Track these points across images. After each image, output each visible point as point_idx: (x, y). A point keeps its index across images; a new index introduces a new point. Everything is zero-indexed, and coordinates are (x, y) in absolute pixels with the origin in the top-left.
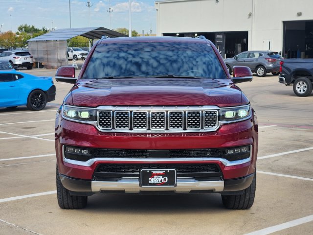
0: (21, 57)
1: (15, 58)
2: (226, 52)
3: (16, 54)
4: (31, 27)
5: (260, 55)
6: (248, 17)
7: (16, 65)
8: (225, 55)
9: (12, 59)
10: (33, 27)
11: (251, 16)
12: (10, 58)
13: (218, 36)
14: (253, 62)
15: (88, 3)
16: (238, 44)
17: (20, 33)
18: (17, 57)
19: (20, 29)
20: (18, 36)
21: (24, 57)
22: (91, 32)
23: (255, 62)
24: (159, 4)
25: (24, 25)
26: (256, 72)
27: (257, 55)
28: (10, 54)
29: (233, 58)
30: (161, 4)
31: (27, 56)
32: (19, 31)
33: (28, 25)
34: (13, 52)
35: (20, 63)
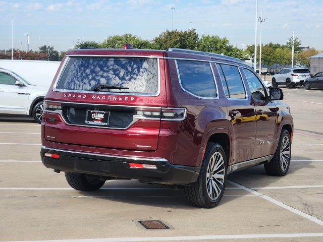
0: (299, 74)
1: (293, 75)
3: (296, 71)
7: (294, 83)
9: (290, 77)
12: (288, 75)
18: (295, 74)
21: (303, 74)
28: (289, 71)
31: (306, 74)
34: (292, 70)
35: (298, 80)
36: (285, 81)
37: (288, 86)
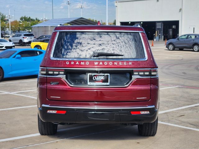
0: (28, 37)
1: (24, 38)
2: (163, 35)
3: (25, 35)
4: (28, 18)
5: (196, 37)
6: (179, 11)
7: (25, 43)
8: (163, 36)
9: (22, 39)
10: (30, 18)
11: (181, 11)
12: (21, 38)
13: (157, 24)
14: (191, 42)
15: (68, 2)
16: (170, 30)
17: (21, 21)
18: (25, 37)
19: (21, 19)
20: (21, 23)
21: (30, 37)
22: (75, 21)
23: (192, 42)
24: (118, 2)
25: (24, 17)
26: (193, 48)
27: (193, 37)
28: (20, 35)
29: (176, 39)
30: (119, 3)
31: (32, 37)
32: (20, 20)
33: (26, 17)
34: (22, 34)
35: (27, 41)
36: (18, 42)
37: (21, 45)
